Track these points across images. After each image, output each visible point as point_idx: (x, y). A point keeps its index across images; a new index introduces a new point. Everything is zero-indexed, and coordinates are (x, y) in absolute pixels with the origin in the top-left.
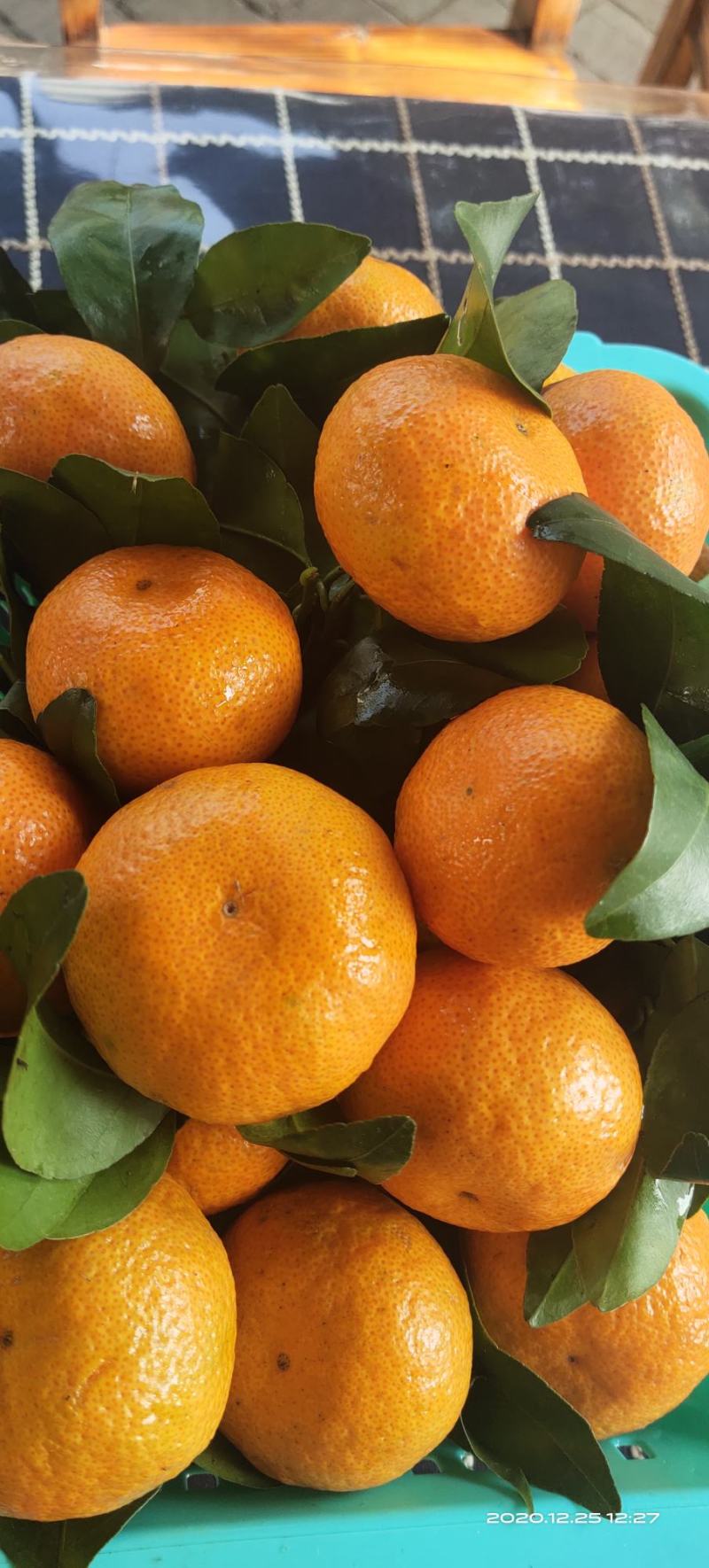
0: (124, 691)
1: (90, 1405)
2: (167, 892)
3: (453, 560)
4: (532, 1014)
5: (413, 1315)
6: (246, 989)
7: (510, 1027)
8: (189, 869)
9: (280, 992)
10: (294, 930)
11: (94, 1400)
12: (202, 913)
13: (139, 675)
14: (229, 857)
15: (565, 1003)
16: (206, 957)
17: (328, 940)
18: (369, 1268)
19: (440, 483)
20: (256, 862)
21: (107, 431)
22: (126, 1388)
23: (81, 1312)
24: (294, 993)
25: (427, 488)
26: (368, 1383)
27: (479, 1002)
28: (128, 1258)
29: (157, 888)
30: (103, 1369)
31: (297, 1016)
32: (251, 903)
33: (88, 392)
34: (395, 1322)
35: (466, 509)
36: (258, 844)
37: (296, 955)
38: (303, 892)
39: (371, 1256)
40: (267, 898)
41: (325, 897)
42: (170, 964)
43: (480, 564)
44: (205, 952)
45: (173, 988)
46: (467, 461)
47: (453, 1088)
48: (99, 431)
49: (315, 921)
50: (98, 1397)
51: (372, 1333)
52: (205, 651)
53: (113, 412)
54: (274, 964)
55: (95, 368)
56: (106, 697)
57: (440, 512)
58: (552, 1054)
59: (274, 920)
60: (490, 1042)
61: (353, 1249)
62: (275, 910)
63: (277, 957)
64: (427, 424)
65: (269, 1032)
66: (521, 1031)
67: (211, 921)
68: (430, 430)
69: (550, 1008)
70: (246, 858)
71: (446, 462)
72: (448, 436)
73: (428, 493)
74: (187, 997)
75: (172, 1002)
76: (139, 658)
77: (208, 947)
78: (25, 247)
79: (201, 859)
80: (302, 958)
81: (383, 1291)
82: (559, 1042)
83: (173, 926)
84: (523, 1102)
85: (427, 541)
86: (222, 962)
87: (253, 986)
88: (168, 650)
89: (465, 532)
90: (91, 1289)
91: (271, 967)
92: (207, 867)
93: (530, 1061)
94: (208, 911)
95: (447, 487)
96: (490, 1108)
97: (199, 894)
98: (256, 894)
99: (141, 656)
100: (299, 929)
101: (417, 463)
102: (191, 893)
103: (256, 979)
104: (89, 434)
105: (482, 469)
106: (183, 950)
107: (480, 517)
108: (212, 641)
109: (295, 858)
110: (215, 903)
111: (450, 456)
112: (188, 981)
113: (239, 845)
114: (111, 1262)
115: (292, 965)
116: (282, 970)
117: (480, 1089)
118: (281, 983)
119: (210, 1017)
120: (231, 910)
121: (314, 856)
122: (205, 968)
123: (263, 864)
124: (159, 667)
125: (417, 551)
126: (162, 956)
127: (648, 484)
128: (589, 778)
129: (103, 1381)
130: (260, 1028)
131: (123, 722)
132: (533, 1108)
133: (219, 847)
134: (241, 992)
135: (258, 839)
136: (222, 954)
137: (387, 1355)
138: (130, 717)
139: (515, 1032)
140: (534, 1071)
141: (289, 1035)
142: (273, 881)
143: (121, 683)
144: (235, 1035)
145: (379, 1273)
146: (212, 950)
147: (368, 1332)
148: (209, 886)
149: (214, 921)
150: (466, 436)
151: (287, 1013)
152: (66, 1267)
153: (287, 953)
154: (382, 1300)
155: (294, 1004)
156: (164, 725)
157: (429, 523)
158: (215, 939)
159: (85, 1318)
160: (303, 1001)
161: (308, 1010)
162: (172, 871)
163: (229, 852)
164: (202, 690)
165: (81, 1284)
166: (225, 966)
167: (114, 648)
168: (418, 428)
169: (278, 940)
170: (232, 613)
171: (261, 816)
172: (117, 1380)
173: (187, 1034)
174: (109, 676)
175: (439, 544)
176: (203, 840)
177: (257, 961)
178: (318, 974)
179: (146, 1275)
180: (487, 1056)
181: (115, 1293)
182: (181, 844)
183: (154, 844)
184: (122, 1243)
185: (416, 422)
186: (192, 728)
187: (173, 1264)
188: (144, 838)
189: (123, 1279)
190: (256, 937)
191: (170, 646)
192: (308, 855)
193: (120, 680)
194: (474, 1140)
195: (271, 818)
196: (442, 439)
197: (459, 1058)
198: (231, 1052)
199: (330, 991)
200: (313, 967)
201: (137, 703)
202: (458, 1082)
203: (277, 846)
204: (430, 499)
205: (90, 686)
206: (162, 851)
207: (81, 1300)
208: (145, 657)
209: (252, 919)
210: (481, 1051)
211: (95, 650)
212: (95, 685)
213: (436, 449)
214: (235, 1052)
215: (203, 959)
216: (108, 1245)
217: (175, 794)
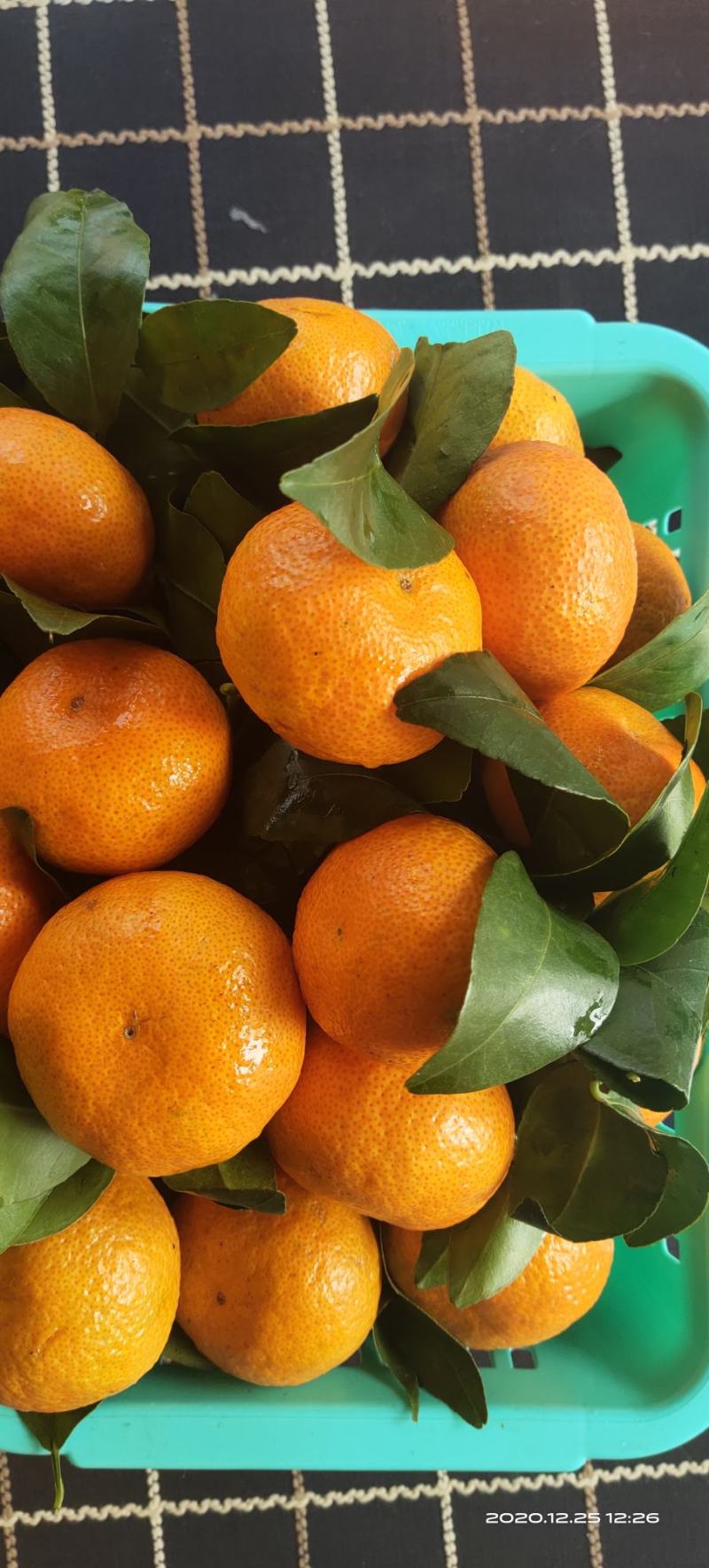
0: (56, 815)
1: (48, 1359)
2: (78, 1017)
3: (328, 731)
5: (319, 1279)
6: (139, 1102)
7: (382, 1105)
8: (96, 999)
9: (166, 1107)
10: (179, 1057)
11: (51, 1356)
12: (107, 1035)
13: (66, 803)
14: (128, 990)
16: (109, 1072)
17: (206, 1066)
18: (287, 1241)
19: (309, 670)
20: (150, 996)
21: (50, 530)
22: (75, 1348)
23: (40, 1294)
24: (178, 1108)
25: (298, 674)
26: (280, 1327)
27: (360, 1079)
28: (77, 1254)
29: (70, 1014)
30: (57, 1334)
31: (181, 1124)
32: (146, 1029)
34: (303, 1286)
35: (335, 692)
36: (152, 980)
37: (180, 1077)
38: (187, 1025)
39: (290, 1231)
40: (158, 1027)
41: (206, 1029)
42: (81, 1078)
43: (351, 735)
44: (108, 1068)
45: (83, 1096)
46: (335, 648)
47: (332, 1149)
49: (196, 1050)
50: (54, 1354)
51: (284, 1292)
52: (123, 780)
53: (55, 510)
54: (162, 1084)
56: (42, 819)
57: (311, 695)
58: (415, 1129)
59: (163, 1046)
60: (363, 1117)
61: (275, 1224)
62: (164, 1038)
63: (165, 1078)
64: (299, 612)
65: (159, 1134)
66: (391, 1108)
67: (114, 1043)
68: (301, 618)
70: (142, 992)
71: (315, 650)
72: (318, 624)
73: (299, 678)
74: (94, 1104)
75: (83, 1107)
76: (66, 788)
77: (111, 1065)
78: (42, 145)
79: (105, 990)
80: (185, 1080)
81: (295, 1260)
82: (423, 1118)
83: (83, 1046)
84: (388, 1166)
85: (302, 715)
86: (121, 1078)
87: (144, 1100)
88: (90, 781)
89: (334, 711)
90: (47, 1278)
91: (160, 1086)
92: (111, 998)
93: (395, 1134)
94: (111, 1034)
95: (317, 673)
96: (361, 1167)
97: (104, 1020)
98: (150, 1022)
99: (67, 786)
100: (183, 1056)
101: (289, 650)
102: (97, 1018)
103: (147, 1095)
104: (34, 534)
105: (350, 655)
106: (91, 1066)
107: (348, 698)
108: (129, 771)
109: (182, 994)
110: (117, 1028)
111: (319, 644)
112: (95, 1092)
113: (137, 980)
114: (64, 1257)
115: (176, 1086)
116: (168, 1089)
117: (353, 1153)
118: (167, 1099)
119: (112, 1120)
120: (130, 1033)
121: (199, 992)
122: (107, 1082)
123: (156, 998)
124: (82, 797)
126: (74, 1070)
127: (554, 598)
128: (431, 945)
129: (56, 1344)
130: (152, 1131)
131: (57, 837)
132: (396, 1171)
133: (120, 981)
134: (136, 1104)
135: (152, 975)
136: (122, 1071)
137: (295, 1308)
138: (61, 835)
139: (386, 1109)
140: (398, 1143)
142: (163, 1013)
143: (52, 809)
144: (133, 1135)
145: (294, 1245)
146: (114, 1066)
147: (281, 1292)
148: (112, 1013)
149: (117, 1042)
150: (335, 622)
151: (173, 1121)
152: (30, 1259)
153: (172, 1076)
154: (294, 1267)
155: (177, 1115)
156: (91, 842)
157: (301, 703)
158: (117, 1057)
159: (43, 1299)
160: (186, 1113)
161: (190, 1119)
162: (82, 999)
163: (129, 985)
164: (121, 815)
165: (40, 1273)
166: (124, 1081)
167: (45, 777)
168: (288, 615)
169: (165, 1064)
170: (149, 740)
171: (157, 953)
172: (68, 1342)
173: (96, 1130)
174: (42, 801)
175: (313, 718)
176: (107, 974)
177: (149, 1080)
178: (198, 1093)
179: (91, 1267)
180: (360, 1127)
181: (65, 1281)
182: (91, 976)
183: (70, 973)
184: (73, 1243)
185: (288, 609)
186: (115, 844)
187: (113, 1256)
188: (63, 965)
189: (73, 1271)
190: (149, 1059)
191: (92, 778)
192: (194, 991)
193: (51, 805)
194: (350, 1186)
195: (165, 955)
196: (311, 627)
197: (338, 1126)
198: (130, 1145)
199: (209, 1104)
200: (194, 1087)
201: (66, 825)
202: (336, 1144)
203: (169, 982)
204: (301, 683)
205: (27, 807)
206: (75, 980)
207: (40, 1285)
208: (70, 788)
209: (146, 1043)
210: (355, 1123)
211: (30, 776)
212: (32, 808)
213: (306, 637)
214: (133, 1146)
215: (106, 1074)
216: (62, 1244)
217: (91, 921)
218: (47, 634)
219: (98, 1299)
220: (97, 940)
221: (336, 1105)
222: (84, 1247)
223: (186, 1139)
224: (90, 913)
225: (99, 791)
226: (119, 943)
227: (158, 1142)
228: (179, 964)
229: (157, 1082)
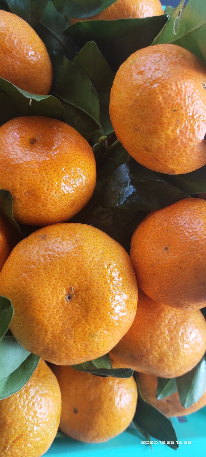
1: (13, 450)
2: (43, 291)
3: (171, 152)
4: (176, 321)
6: (75, 331)
7: (168, 326)
8: (53, 282)
9: (88, 333)
10: (94, 309)
12: (58, 299)
13: (31, 187)
14: (69, 277)
15: (188, 314)
16: (59, 317)
17: (108, 313)
19: (171, 119)
20: (80, 280)
21: (16, 60)
22: (26, 443)
23: (9, 421)
24: (94, 333)
25: (165, 120)
27: (157, 316)
29: (39, 289)
30: (18, 438)
31: (94, 341)
32: (77, 297)
33: (8, 41)
34: (115, 403)
35: (180, 131)
36: (81, 272)
37: (95, 319)
38: (98, 293)
40: (84, 294)
41: (107, 295)
42: (44, 321)
43: (182, 154)
44: (58, 316)
45: (45, 330)
46: (184, 108)
47: (145, 347)
48: (12, 60)
49: (103, 305)
50: (16, 447)
51: (107, 407)
52: (59, 177)
53: (19, 51)
54: (86, 322)
55: (11, 30)
56: (17, 195)
57: (169, 132)
58: (182, 336)
59: (87, 304)
60: (161, 332)
62: (87, 300)
63: (87, 319)
64: (168, 89)
65: (83, 346)
66: (172, 328)
67: (61, 303)
68: (169, 92)
69: (182, 317)
70: (76, 278)
71: (174, 109)
72: (177, 95)
73: (165, 123)
74: (51, 333)
75: (45, 335)
76: (31, 180)
77: (60, 314)
79: (57, 277)
80: (97, 320)
81: (111, 393)
82: (185, 332)
83: (46, 305)
84: (170, 353)
85: (161, 143)
86: (65, 320)
87: (77, 330)
88: (44, 177)
89: (178, 141)
90: (13, 414)
91: (85, 323)
92: (60, 281)
93: (174, 340)
94: (60, 299)
95: (174, 121)
96: (158, 354)
97: (56, 292)
98: (80, 292)
99: (32, 179)
100: (96, 308)
101: (162, 108)
102: (53, 291)
103: (79, 328)
104: (8, 61)
105: (190, 113)
106: (50, 315)
107: (186, 135)
108: (62, 173)
109: (96, 278)
110: (63, 295)
111: (177, 106)
112: (52, 327)
113: (73, 272)
114: (19, 403)
115: (93, 323)
116: (89, 324)
117: (155, 348)
118: (88, 329)
119: (60, 341)
120: (69, 298)
121: (103, 277)
122: (58, 322)
123: (83, 280)
124: (40, 185)
125: (156, 146)
126: (41, 317)
129: (17, 443)
130: (79, 345)
131: (24, 205)
132: (174, 355)
133: (65, 272)
134: (73, 333)
135: (81, 269)
136: (65, 316)
137: (111, 413)
138: (27, 204)
139: (170, 328)
140: (176, 343)
141: (91, 347)
142: (87, 288)
143: (24, 190)
144: (70, 348)
146: (61, 314)
147: (105, 407)
148: (60, 288)
149: (62, 302)
150: (185, 96)
151: (90, 340)
152: (4, 406)
153: (91, 318)
155: (93, 337)
156: (41, 208)
157: (163, 136)
158: (63, 310)
159: (11, 423)
160: (97, 336)
161: (98, 338)
162: (46, 281)
163: (69, 274)
164: (57, 194)
165: (9, 412)
166: (66, 321)
167: (20, 174)
168: (163, 90)
169: (88, 312)
170: (71, 159)
171: (83, 259)
172: (23, 441)
173: (51, 346)
174: (18, 186)
175: (166, 145)
176: (58, 269)
177: (79, 320)
178: (103, 326)
179: (32, 407)
180: (159, 337)
181: (21, 414)
182: (50, 270)
183: (38, 269)
184: (23, 396)
185: (163, 87)
186: (53, 209)
187: (41, 400)
188: (34, 265)
189: (24, 409)
190: (79, 310)
191: (44, 175)
192: (101, 277)
193: (23, 188)
194: (151, 363)
195: (86, 259)
196: (174, 97)
197: (149, 336)
198: (68, 352)
199: (107, 331)
200: (101, 323)
201: (30, 198)
202: (148, 345)
203: (89, 273)
204: (166, 125)
205: (10, 190)
206: (41, 272)
207: (9, 417)
208: (34, 180)
209: (77, 303)
210: (157, 335)
211: (12, 174)
212: (12, 189)
213: (171, 102)
214: (69, 353)
215: (58, 319)
216: (18, 397)
217: (46, 244)
218: (29, 99)
219: (36, 420)
220: (52, 253)
221: (147, 327)
222: (28, 398)
223: (95, 348)
224: (44, 240)
225: (48, 182)
226: (63, 254)
227: (82, 350)
228: (93, 264)
229: (84, 321)
